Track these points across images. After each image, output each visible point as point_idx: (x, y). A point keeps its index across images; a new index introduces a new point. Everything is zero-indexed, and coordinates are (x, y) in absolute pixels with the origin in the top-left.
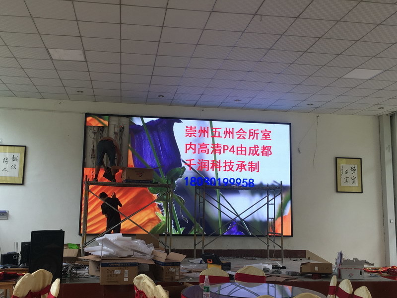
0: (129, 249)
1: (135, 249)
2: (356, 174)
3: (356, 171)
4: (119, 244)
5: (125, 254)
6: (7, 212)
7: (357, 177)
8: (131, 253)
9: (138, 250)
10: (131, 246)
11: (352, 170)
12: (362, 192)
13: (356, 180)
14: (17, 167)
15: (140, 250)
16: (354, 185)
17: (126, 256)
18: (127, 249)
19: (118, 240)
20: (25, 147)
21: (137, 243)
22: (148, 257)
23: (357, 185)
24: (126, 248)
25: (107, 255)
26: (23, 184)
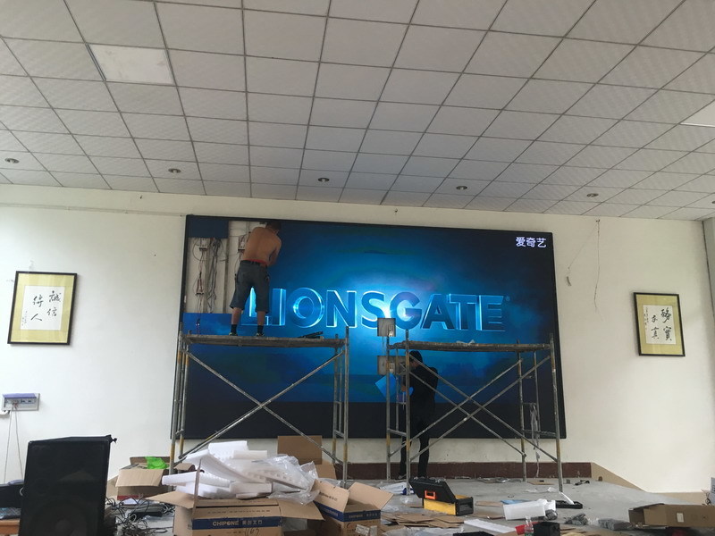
0: (261, 477)
1: (275, 477)
2: (671, 323)
3: (671, 318)
4: (239, 467)
5: (253, 491)
6: (37, 396)
7: (673, 328)
8: (267, 488)
9: (281, 479)
10: (266, 471)
11: (663, 315)
12: (684, 355)
13: (672, 334)
14: (60, 312)
15: (287, 481)
16: (668, 342)
17: (255, 495)
18: (258, 479)
19: (238, 457)
20: (75, 275)
21: (281, 464)
22: (305, 496)
23: (674, 342)
24: (256, 476)
25: (211, 494)
26: (68, 343)
